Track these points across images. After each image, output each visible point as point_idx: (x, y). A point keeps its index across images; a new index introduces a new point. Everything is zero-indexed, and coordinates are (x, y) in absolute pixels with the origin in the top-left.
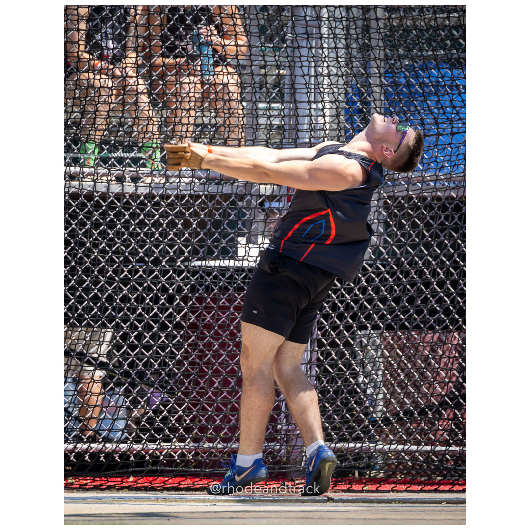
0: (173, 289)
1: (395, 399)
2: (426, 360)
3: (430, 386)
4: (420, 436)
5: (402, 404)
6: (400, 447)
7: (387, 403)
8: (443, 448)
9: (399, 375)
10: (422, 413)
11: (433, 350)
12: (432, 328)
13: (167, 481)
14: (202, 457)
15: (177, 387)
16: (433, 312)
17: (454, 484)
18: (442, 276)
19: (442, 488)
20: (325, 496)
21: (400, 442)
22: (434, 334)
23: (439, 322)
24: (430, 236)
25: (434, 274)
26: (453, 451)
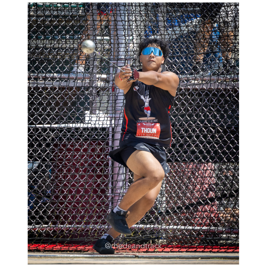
0: (49, 140)
1: (172, 201)
2: (189, 178)
3: (192, 193)
4: (186, 221)
5: (176, 203)
6: (175, 227)
7: (168, 202)
8: (199, 228)
9: (175, 187)
10: (187, 208)
11: (193, 173)
12: (193, 161)
13: (46, 246)
14: (65, 232)
15: (51, 194)
16: (193, 152)
17: (205, 248)
18: (198, 132)
19: (198, 250)
20: (134, 255)
21: (175, 224)
22: (194, 164)
23: (197, 158)
24: (192, 110)
25: (194, 131)
26: (204, 229)
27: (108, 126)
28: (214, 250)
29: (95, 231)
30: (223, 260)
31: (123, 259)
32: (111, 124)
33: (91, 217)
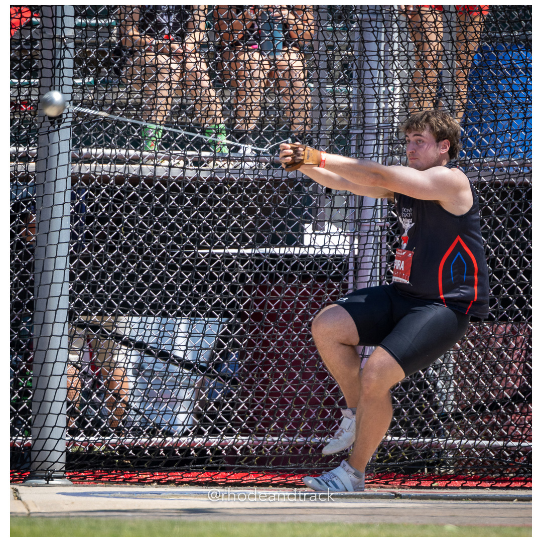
0: (236, 278)
1: (465, 392)
2: (498, 351)
3: (503, 378)
4: (492, 431)
5: (473, 398)
6: (471, 442)
7: (458, 397)
8: (516, 444)
9: (471, 368)
10: (494, 407)
11: (505, 342)
12: (504, 319)
13: (229, 476)
14: (265, 451)
15: (240, 378)
16: (505, 302)
17: (526, 482)
18: (515, 265)
19: (514, 485)
20: (393, 492)
21: (471, 436)
22: (507, 324)
23: (512, 312)
24: (503, 224)
25: (507, 263)
26: (525, 447)
27: (347, 252)
31: (372, 500)
32: (352, 249)
33: (313, 423)
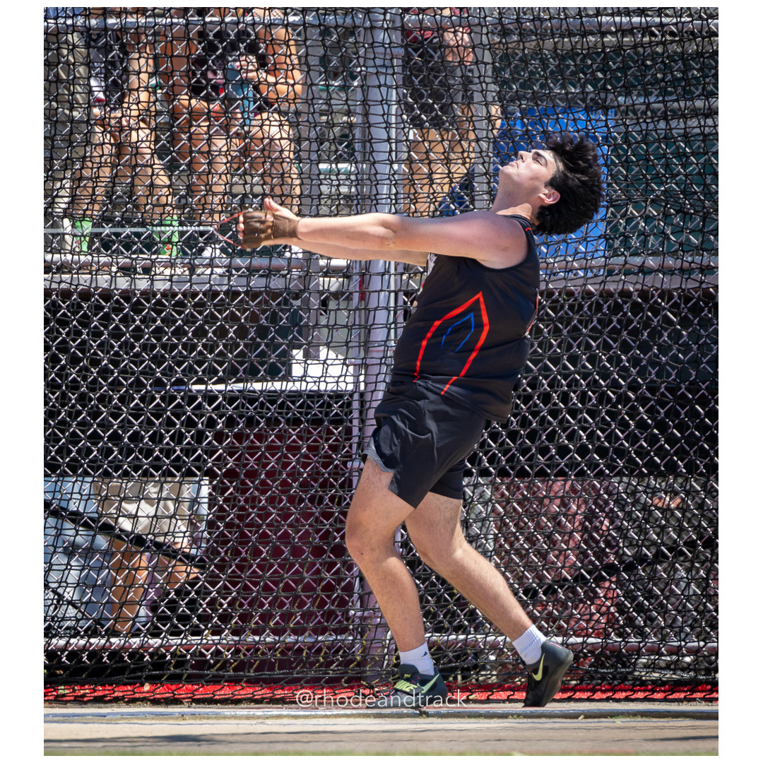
0: (202, 423)
1: (511, 572)
2: (554, 518)
3: (560, 554)
4: (548, 623)
5: (521, 579)
8: (580, 640)
9: (517, 539)
10: (550, 591)
11: (564, 504)
12: (562, 473)
13: (197, 690)
14: (245, 655)
15: (208, 558)
16: (563, 451)
17: (594, 691)
18: (575, 400)
19: (578, 695)
22: (566, 481)
23: (573, 465)
24: (559, 346)
25: (565, 398)
26: (592, 644)
27: (350, 387)
28: (617, 696)
29: (320, 650)
30: (639, 719)
31: (388, 720)
32: (357, 383)
33: (308, 617)
